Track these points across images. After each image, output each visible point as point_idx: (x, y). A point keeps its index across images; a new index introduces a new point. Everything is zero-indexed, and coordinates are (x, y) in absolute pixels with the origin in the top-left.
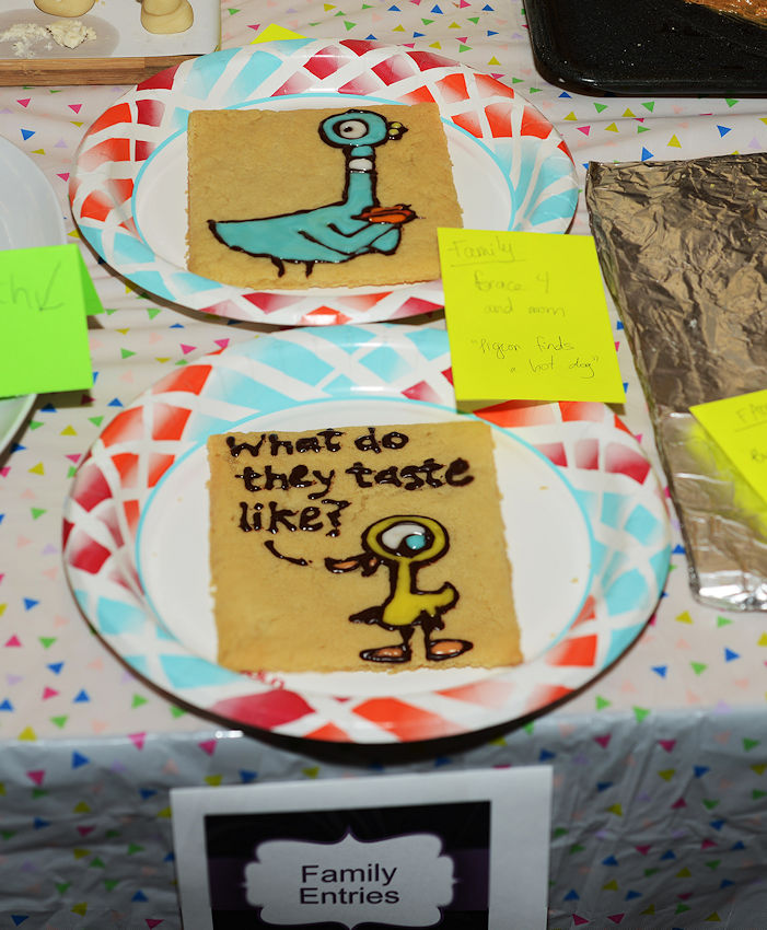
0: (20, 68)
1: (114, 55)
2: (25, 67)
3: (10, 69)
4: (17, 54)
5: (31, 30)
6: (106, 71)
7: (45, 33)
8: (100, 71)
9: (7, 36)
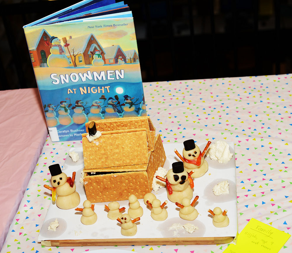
0: (175, 240)
1: (204, 236)
2: (177, 240)
3: (172, 240)
4: (174, 236)
5: (178, 226)
6: (202, 241)
7: (183, 227)
8: (200, 241)
9: (171, 228)
